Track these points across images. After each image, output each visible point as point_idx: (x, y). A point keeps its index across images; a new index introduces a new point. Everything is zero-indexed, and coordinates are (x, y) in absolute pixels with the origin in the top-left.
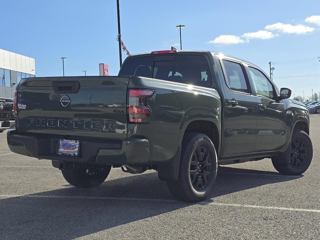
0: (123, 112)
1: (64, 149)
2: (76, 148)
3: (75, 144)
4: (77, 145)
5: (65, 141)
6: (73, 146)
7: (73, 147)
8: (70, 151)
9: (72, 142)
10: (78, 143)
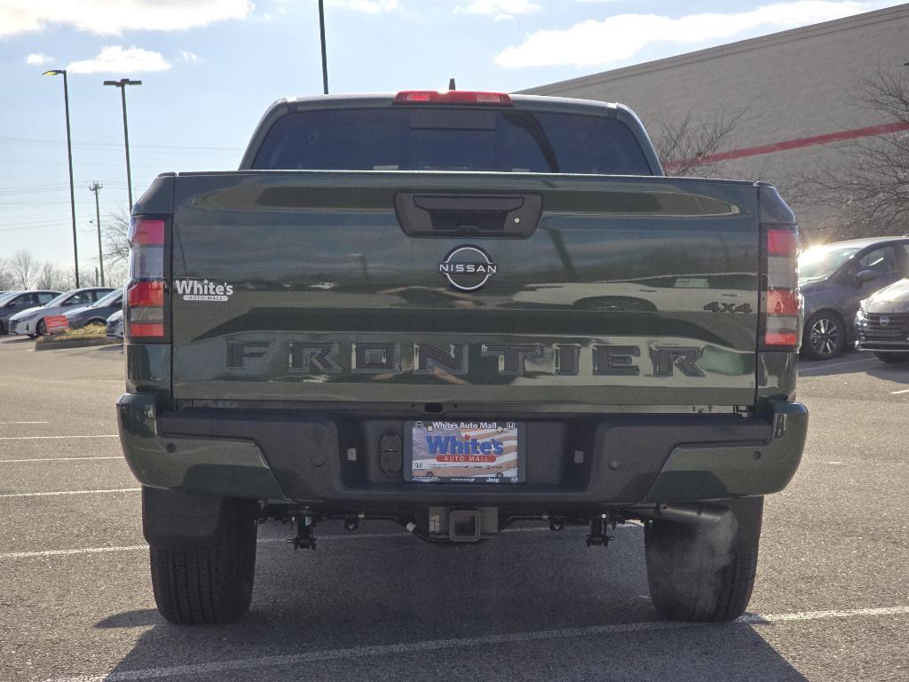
0: (746, 307)
1: (440, 459)
2: (501, 452)
3: (497, 437)
4: (508, 439)
5: (442, 428)
6: (485, 446)
7: (491, 450)
8: (471, 465)
9: (482, 432)
10: (512, 432)
